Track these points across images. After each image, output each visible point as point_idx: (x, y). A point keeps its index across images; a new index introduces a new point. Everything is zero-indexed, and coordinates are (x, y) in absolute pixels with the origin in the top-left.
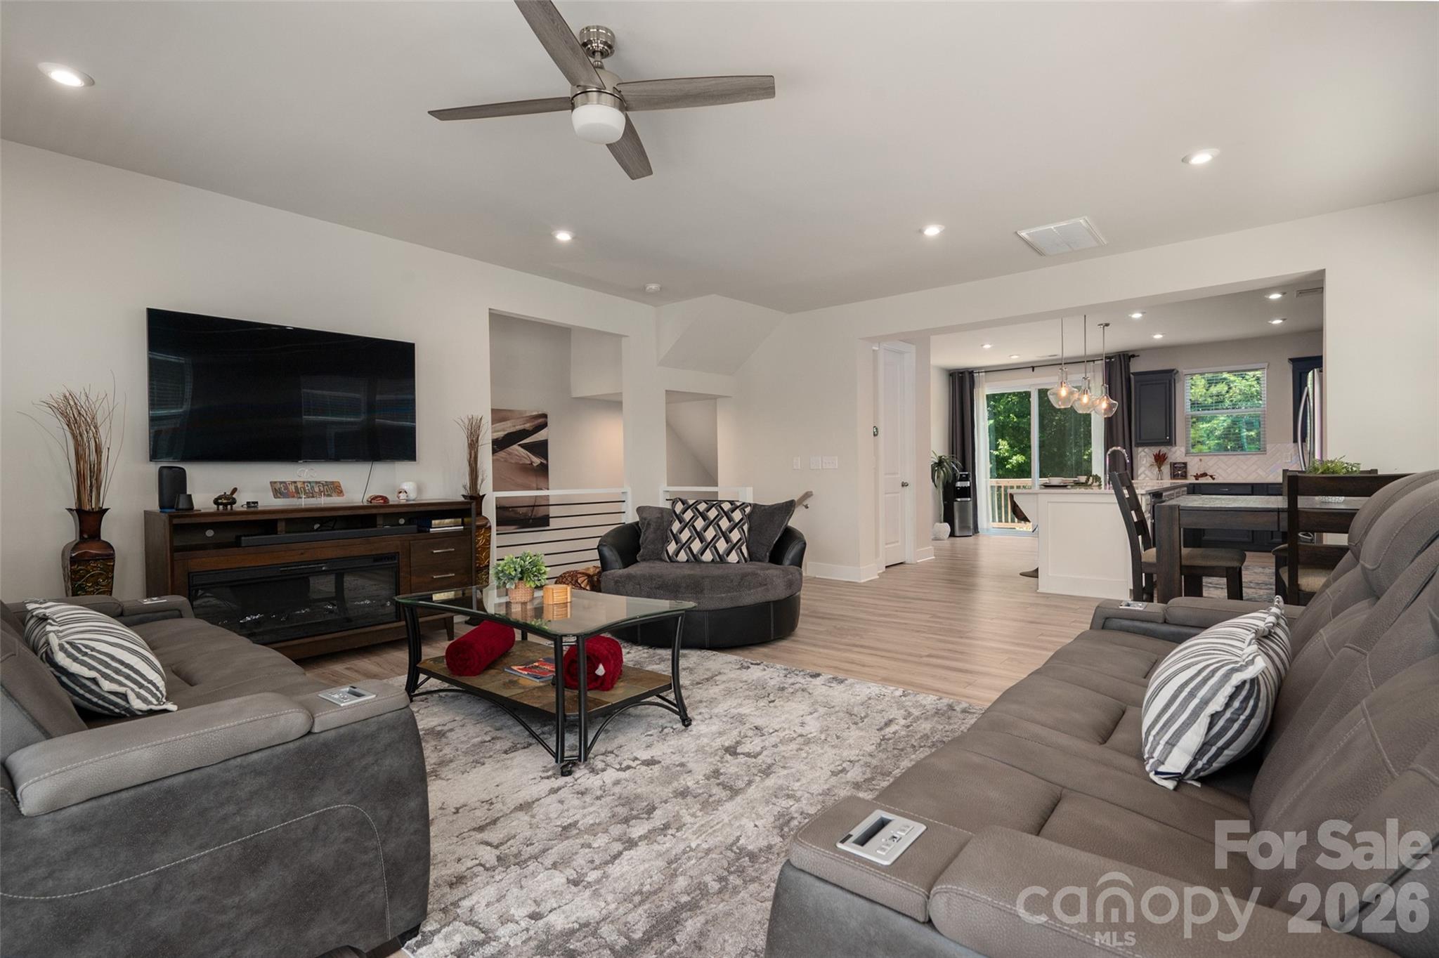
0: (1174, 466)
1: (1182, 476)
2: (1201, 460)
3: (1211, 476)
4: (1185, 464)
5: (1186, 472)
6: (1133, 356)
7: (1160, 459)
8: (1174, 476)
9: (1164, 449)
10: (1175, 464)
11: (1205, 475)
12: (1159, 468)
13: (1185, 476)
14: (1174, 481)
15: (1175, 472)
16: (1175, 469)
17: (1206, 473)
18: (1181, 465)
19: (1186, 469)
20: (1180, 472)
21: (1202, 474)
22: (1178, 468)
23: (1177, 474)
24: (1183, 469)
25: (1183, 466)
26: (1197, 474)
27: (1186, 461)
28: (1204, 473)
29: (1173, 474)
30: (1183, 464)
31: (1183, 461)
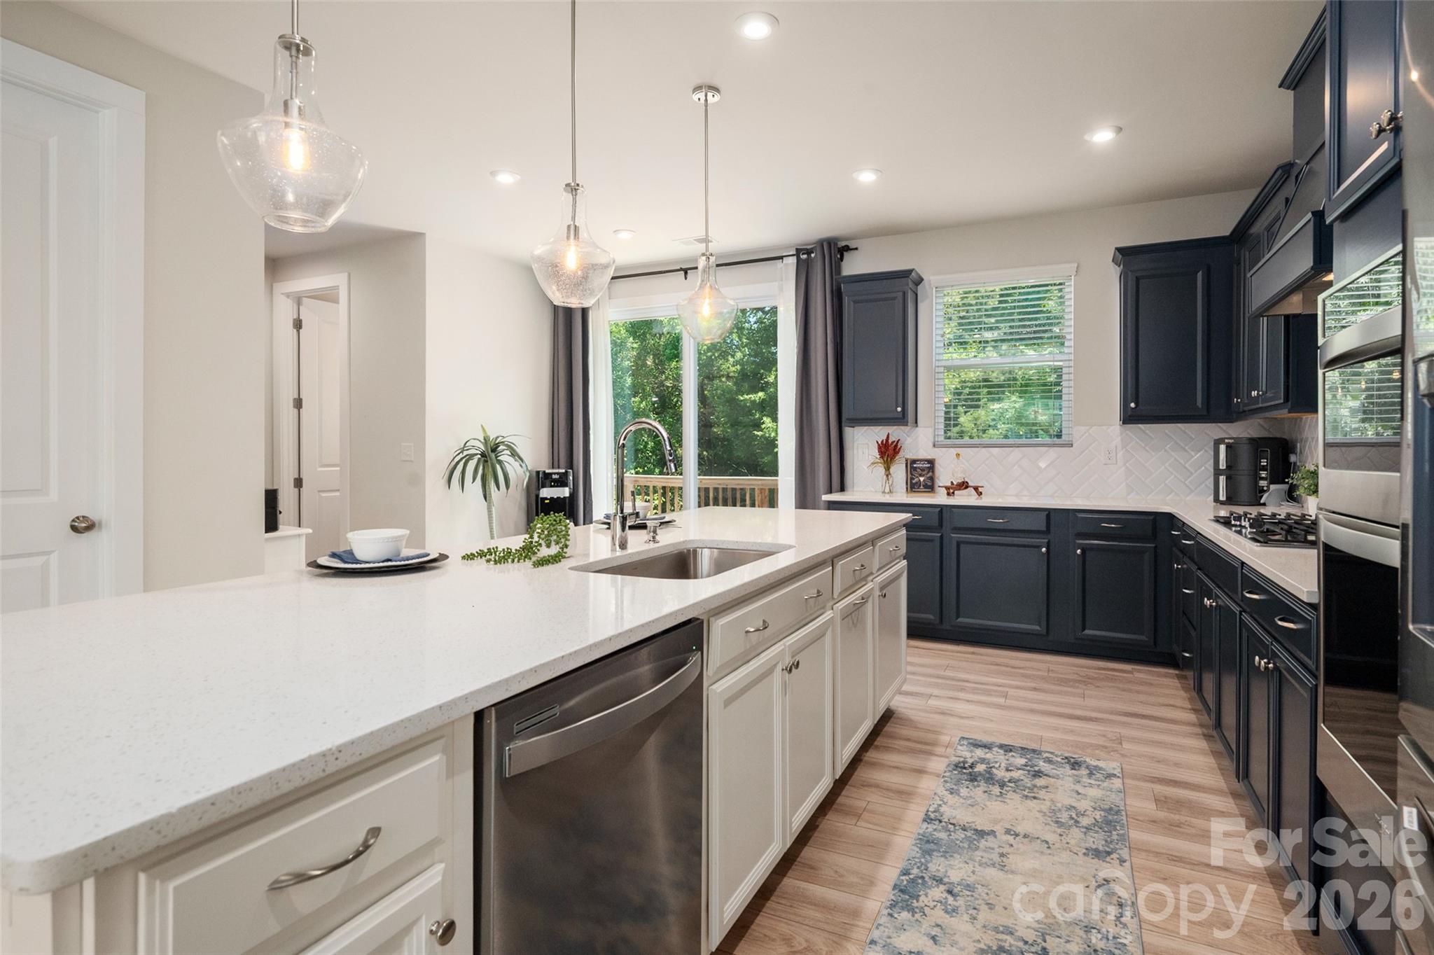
0: (911, 465)
1: (926, 486)
2: (958, 455)
3: (976, 489)
4: (931, 462)
5: (932, 479)
6: (847, 249)
7: (888, 451)
8: (912, 487)
9: (895, 432)
10: (914, 461)
11: (964, 485)
12: (888, 469)
13: (930, 487)
14: (912, 497)
15: (914, 479)
16: (914, 473)
17: (967, 482)
18: (925, 465)
19: (933, 472)
20: (922, 479)
21: (960, 483)
22: (918, 470)
23: (917, 483)
24: (928, 472)
25: (927, 465)
26: (952, 483)
27: (934, 458)
28: (964, 482)
29: (911, 482)
30: (928, 463)
31: (929, 457)
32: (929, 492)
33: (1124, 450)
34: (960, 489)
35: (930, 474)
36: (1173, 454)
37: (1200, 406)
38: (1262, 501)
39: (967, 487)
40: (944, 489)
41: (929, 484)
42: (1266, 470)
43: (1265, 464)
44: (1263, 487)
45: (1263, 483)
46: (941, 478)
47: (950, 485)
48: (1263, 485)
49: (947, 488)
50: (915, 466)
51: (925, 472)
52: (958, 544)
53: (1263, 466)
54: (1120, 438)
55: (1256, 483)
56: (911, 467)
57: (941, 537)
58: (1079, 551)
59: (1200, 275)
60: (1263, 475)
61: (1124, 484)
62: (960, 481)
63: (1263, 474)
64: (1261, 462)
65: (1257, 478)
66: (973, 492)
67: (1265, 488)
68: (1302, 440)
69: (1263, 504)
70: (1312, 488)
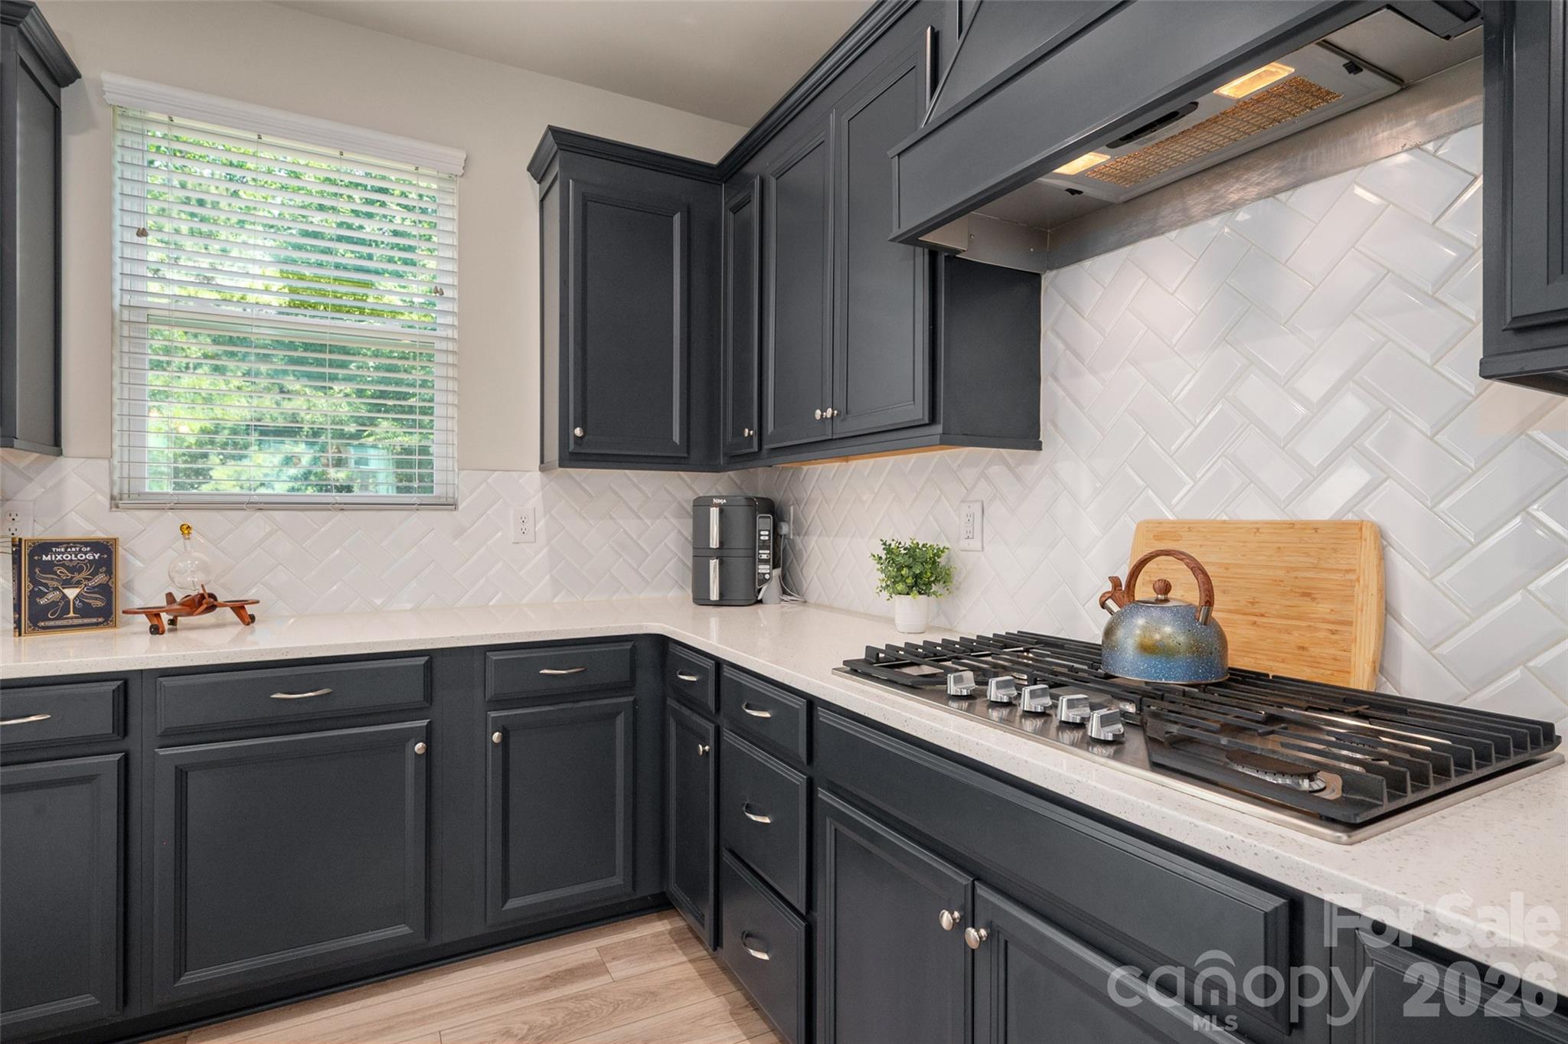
0: (34, 556)
1: (87, 610)
2: (186, 529)
3: (239, 608)
4: (105, 548)
5: (107, 591)
8: (37, 618)
10: (44, 547)
11: (203, 601)
13: (98, 614)
14: (33, 650)
15: (43, 594)
16: (44, 577)
17: (212, 596)
18: (82, 556)
19: (110, 572)
20: (70, 593)
21: (193, 599)
22: (58, 569)
23: (53, 602)
24: (93, 574)
25: (90, 556)
26: (170, 598)
27: (116, 536)
28: (202, 596)
29: (32, 603)
30: (94, 551)
31: (99, 535)
32: (97, 624)
33: (548, 516)
34: (190, 614)
35: (101, 578)
36: (621, 522)
37: (678, 442)
38: (759, 598)
39: (211, 608)
40: (144, 615)
41: (95, 604)
42: (768, 549)
43: (767, 538)
44: (764, 574)
45: (763, 569)
46: (137, 586)
47: (164, 603)
48: (763, 571)
49: (153, 614)
50: (46, 557)
51: (84, 573)
52: (181, 775)
53: (764, 541)
54: (540, 494)
55: (754, 569)
56: (34, 564)
57: (125, 763)
58: (496, 737)
59: (677, 218)
60: (764, 557)
61: (548, 577)
62: (194, 593)
63: (765, 554)
64: (760, 535)
65: (754, 560)
66: (229, 614)
67: (767, 577)
68: (797, 502)
69: (760, 602)
70: (910, 581)
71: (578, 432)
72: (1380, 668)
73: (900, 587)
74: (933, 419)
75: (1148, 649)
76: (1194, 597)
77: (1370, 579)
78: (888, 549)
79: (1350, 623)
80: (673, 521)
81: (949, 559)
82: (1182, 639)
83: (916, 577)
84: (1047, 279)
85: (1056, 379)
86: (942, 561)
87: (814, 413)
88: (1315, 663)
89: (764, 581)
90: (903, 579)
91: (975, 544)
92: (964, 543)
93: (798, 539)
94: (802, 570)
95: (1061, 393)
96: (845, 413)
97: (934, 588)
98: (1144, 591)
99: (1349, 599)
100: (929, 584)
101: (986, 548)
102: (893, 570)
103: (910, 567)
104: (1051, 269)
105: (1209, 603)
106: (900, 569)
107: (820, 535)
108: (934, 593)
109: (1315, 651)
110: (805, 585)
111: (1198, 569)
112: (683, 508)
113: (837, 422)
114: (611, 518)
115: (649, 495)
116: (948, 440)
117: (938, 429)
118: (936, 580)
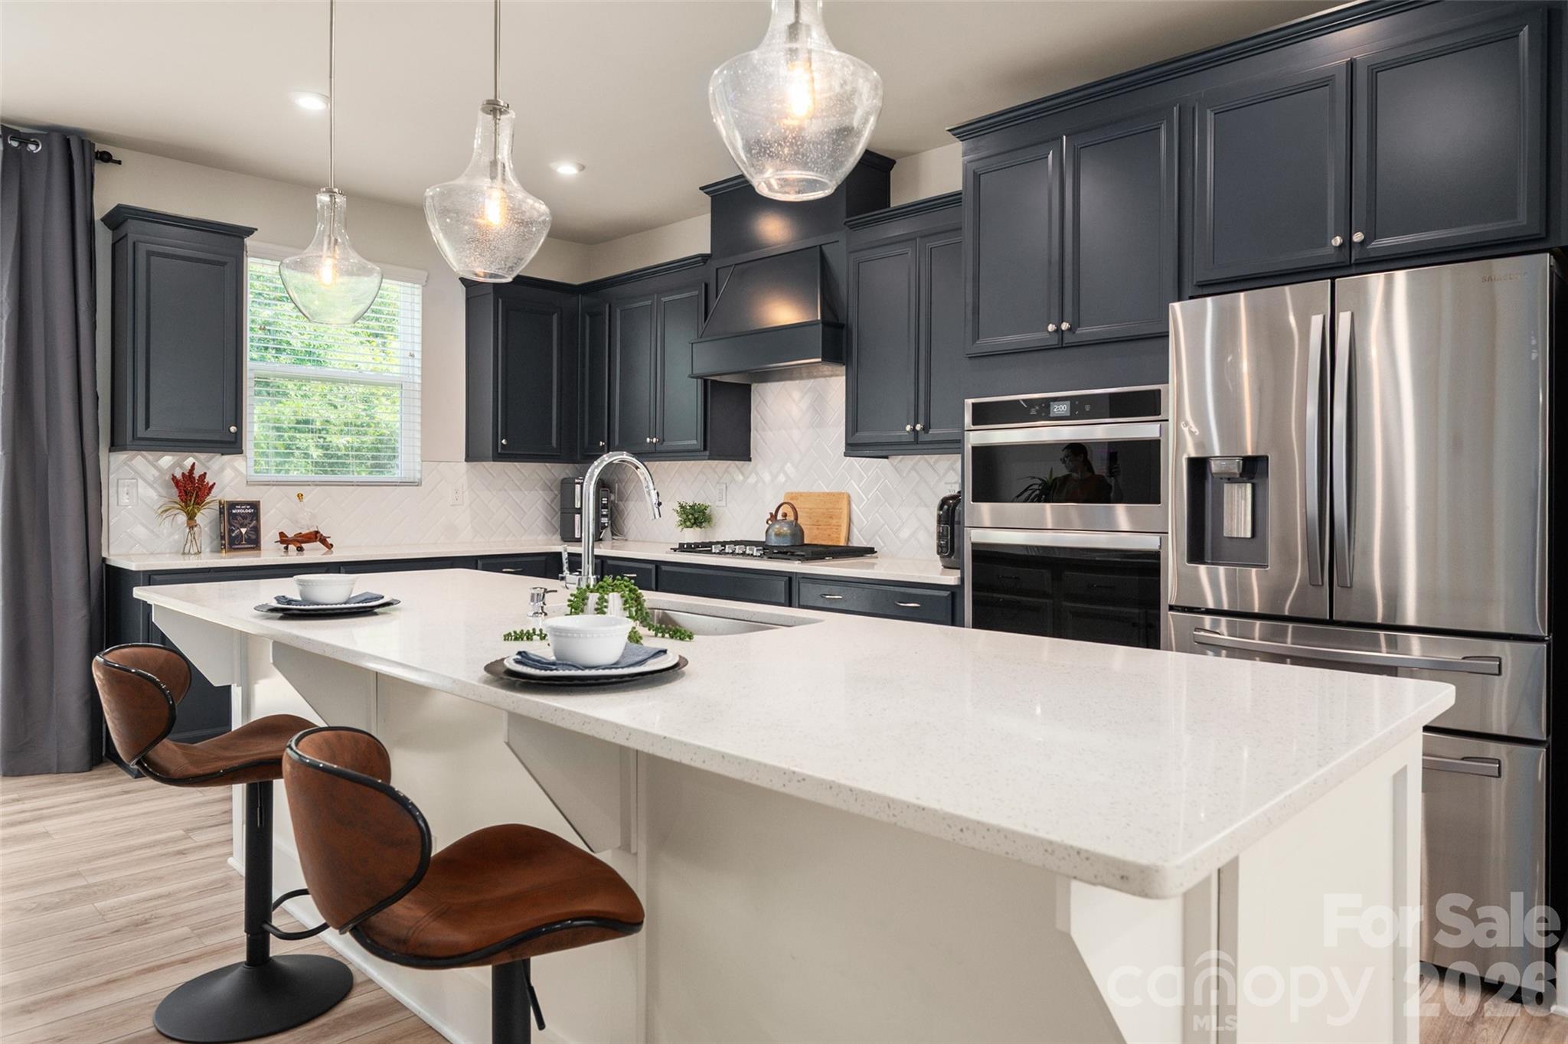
0: (228, 510)
1: (249, 541)
4: (255, 506)
5: (256, 530)
7: (193, 491)
8: (229, 544)
10: (233, 505)
12: (191, 517)
13: (254, 542)
14: (231, 558)
15: (233, 531)
16: (234, 522)
18: (247, 511)
20: (243, 530)
22: (239, 518)
23: (237, 536)
24: (252, 521)
25: (249, 511)
27: (259, 500)
29: (230, 536)
30: (251, 508)
31: (252, 499)
32: (253, 547)
33: (471, 490)
35: (254, 522)
36: (511, 493)
37: (555, 447)
38: (601, 537)
41: (254, 537)
42: (607, 508)
43: (606, 502)
44: (605, 523)
45: (604, 520)
46: (268, 528)
50: (234, 511)
51: (248, 521)
53: (605, 504)
54: (466, 476)
55: (599, 520)
56: (230, 514)
59: (555, 317)
60: (605, 513)
61: (470, 526)
63: (605, 511)
64: (603, 500)
65: (600, 515)
67: (606, 525)
68: (620, 481)
69: (601, 540)
70: (693, 521)
71: (504, 441)
72: (848, 539)
73: (688, 524)
74: (705, 449)
75: (778, 535)
76: (792, 518)
77: (845, 512)
78: (682, 507)
79: (840, 526)
80: (541, 492)
81: (711, 511)
82: (789, 532)
83: (696, 519)
84: (754, 386)
85: (757, 431)
86: (707, 512)
87: (646, 440)
88: (832, 540)
89: (604, 527)
90: (689, 520)
91: (723, 503)
92: (718, 503)
93: (621, 503)
94: (623, 522)
95: (759, 437)
96: (662, 441)
97: (704, 524)
98: (779, 517)
99: (840, 518)
100: (701, 523)
101: (728, 505)
102: (684, 516)
103: (692, 514)
104: (756, 382)
105: (796, 519)
106: (687, 516)
107: (637, 500)
108: (704, 527)
109: (832, 536)
110: (626, 530)
111: (794, 508)
112: (546, 484)
113: (658, 444)
114: (505, 490)
115: (527, 475)
116: (711, 458)
117: (707, 453)
118: (705, 521)
